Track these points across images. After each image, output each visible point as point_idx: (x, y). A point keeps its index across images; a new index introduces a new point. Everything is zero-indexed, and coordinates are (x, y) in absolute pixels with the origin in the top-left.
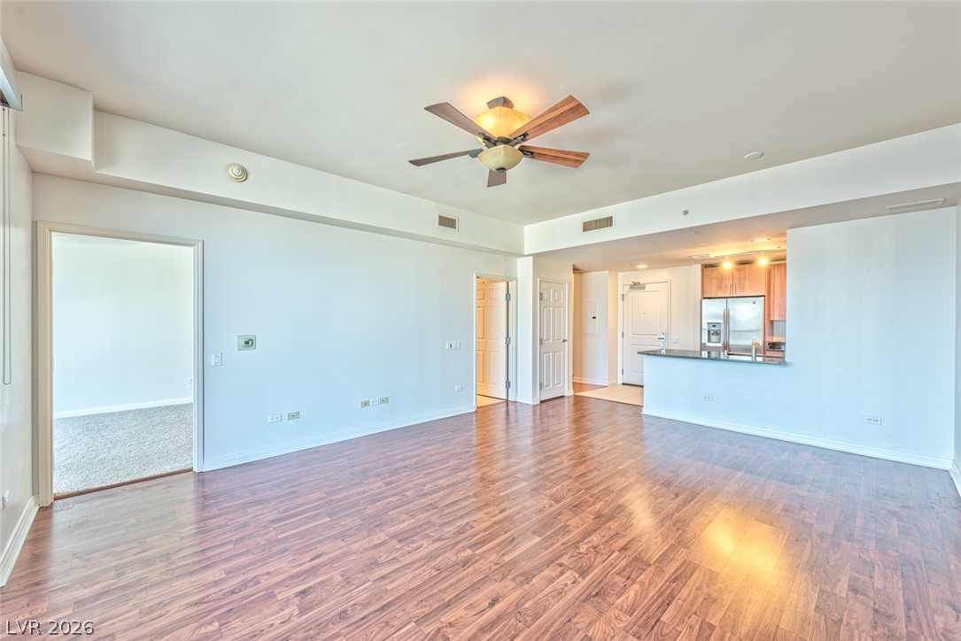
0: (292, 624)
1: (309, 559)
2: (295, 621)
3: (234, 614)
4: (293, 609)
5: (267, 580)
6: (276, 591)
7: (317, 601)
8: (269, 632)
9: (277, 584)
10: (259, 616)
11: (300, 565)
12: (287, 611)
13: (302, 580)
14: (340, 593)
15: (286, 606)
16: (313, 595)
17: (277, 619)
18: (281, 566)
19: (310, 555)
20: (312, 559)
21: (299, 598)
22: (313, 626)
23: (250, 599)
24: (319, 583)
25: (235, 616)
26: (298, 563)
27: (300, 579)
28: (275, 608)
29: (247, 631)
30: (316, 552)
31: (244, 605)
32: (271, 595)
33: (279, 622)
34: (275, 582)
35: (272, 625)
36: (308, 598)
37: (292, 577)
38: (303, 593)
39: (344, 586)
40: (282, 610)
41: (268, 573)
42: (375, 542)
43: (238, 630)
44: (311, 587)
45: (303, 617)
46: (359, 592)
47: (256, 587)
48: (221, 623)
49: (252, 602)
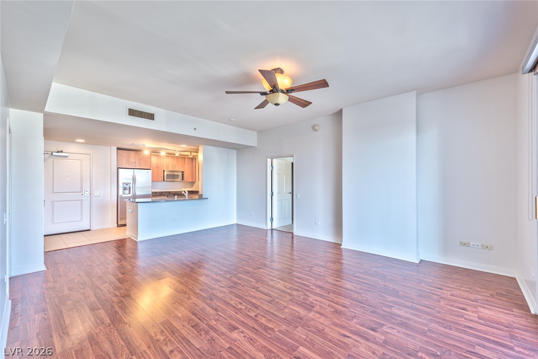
0: (391, 325)
1: (349, 339)
2: (389, 325)
3: (408, 351)
4: (385, 329)
5: (378, 351)
6: (381, 342)
7: (374, 323)
8: (402, 331)
9: (377, 343)
10: (399, 340)
11: (357, 341)
12: (388, 330)
13: (367, 334)
14: (363, 317)
15: (386, 332)
16: (371, 325)
17: (394, 332)
18: (364, 350)
19: (346, 340)
20: (348, 337)
21: (378, 330)
22: (386, 319)
23: (395, 350)
24: (363, 326)
25: (409, 349)
26: (356, 343)
27: (366, 336)
28: (390, 336)
29: (409, 339)
30: (341, 338)
31: (400, 350)
32: (385, 342)
33: (394, 330)
34: (377, 346)
35: (398, 332)
36: (374, 327)
37: (368, 340)
38: (373, 330)
39: (358, 317)
40: (388, 333)
41: (374, 353)
42: (318, 315)
43: (413, 343)
44: (368, 329)
45: (385, 323)
46: (358, 311)
47: (387, 353)
48: (416, 353)
49: (396, 348)
